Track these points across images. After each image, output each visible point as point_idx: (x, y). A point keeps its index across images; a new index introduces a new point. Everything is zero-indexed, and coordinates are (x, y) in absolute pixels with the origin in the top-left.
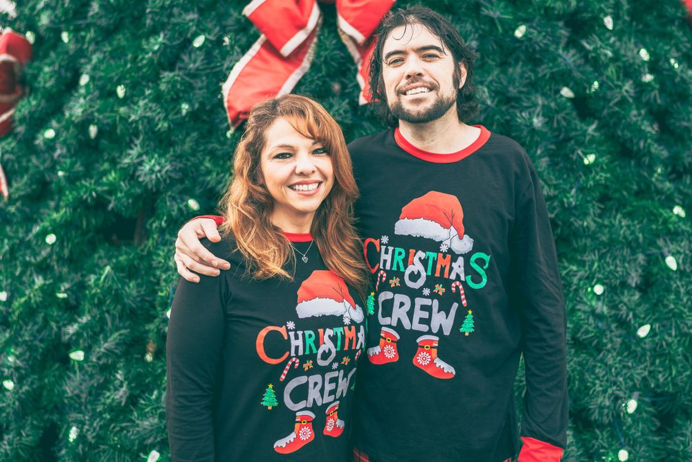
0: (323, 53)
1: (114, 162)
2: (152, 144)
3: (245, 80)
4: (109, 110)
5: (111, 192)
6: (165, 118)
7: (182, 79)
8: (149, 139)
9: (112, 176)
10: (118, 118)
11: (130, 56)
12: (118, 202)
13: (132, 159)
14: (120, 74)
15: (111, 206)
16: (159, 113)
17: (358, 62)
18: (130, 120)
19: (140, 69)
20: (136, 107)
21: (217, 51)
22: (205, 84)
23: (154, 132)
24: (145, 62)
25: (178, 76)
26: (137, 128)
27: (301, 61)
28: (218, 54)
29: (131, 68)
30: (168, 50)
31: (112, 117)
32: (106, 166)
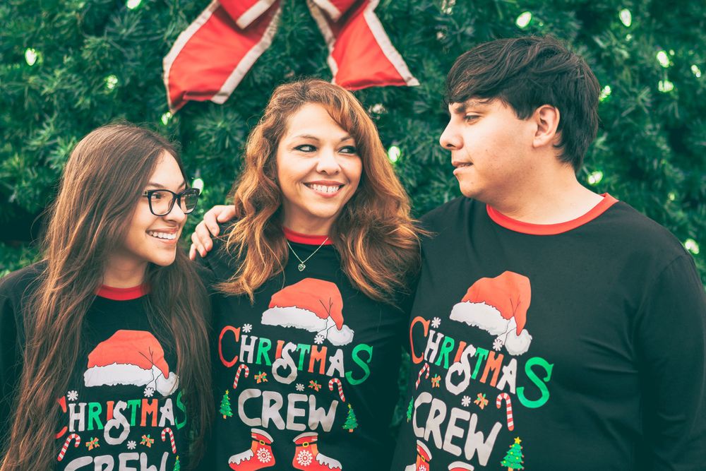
0: (289, 28)
1: (18, 144)
2: (69, 124)
3: (193, 53)
4: (15, 78)
5: (13, 181)
6: (88, 94)
7: (112, 46)
8: (65, 118)
9: (16, 161)
10: (26, 89)
11: (44, 14)
12: (23, 192)
13: (42, 140)
14: (31, 36)
15: (13, 197)
16: (80, 86)
17: (330, 41)
18: (43, 93)
19: (56, 30)
20: (50, 78)
21: (157, 16)
22: (140, 54)
23: (71, 110)
24: (65, 22)
25: (107, 42)
26: (50, 103)
27: (261, 35)
28: (157, 19)
29: (45, 28)
30: (97, 10)
31: (19, 87)
32: (8, 147)
